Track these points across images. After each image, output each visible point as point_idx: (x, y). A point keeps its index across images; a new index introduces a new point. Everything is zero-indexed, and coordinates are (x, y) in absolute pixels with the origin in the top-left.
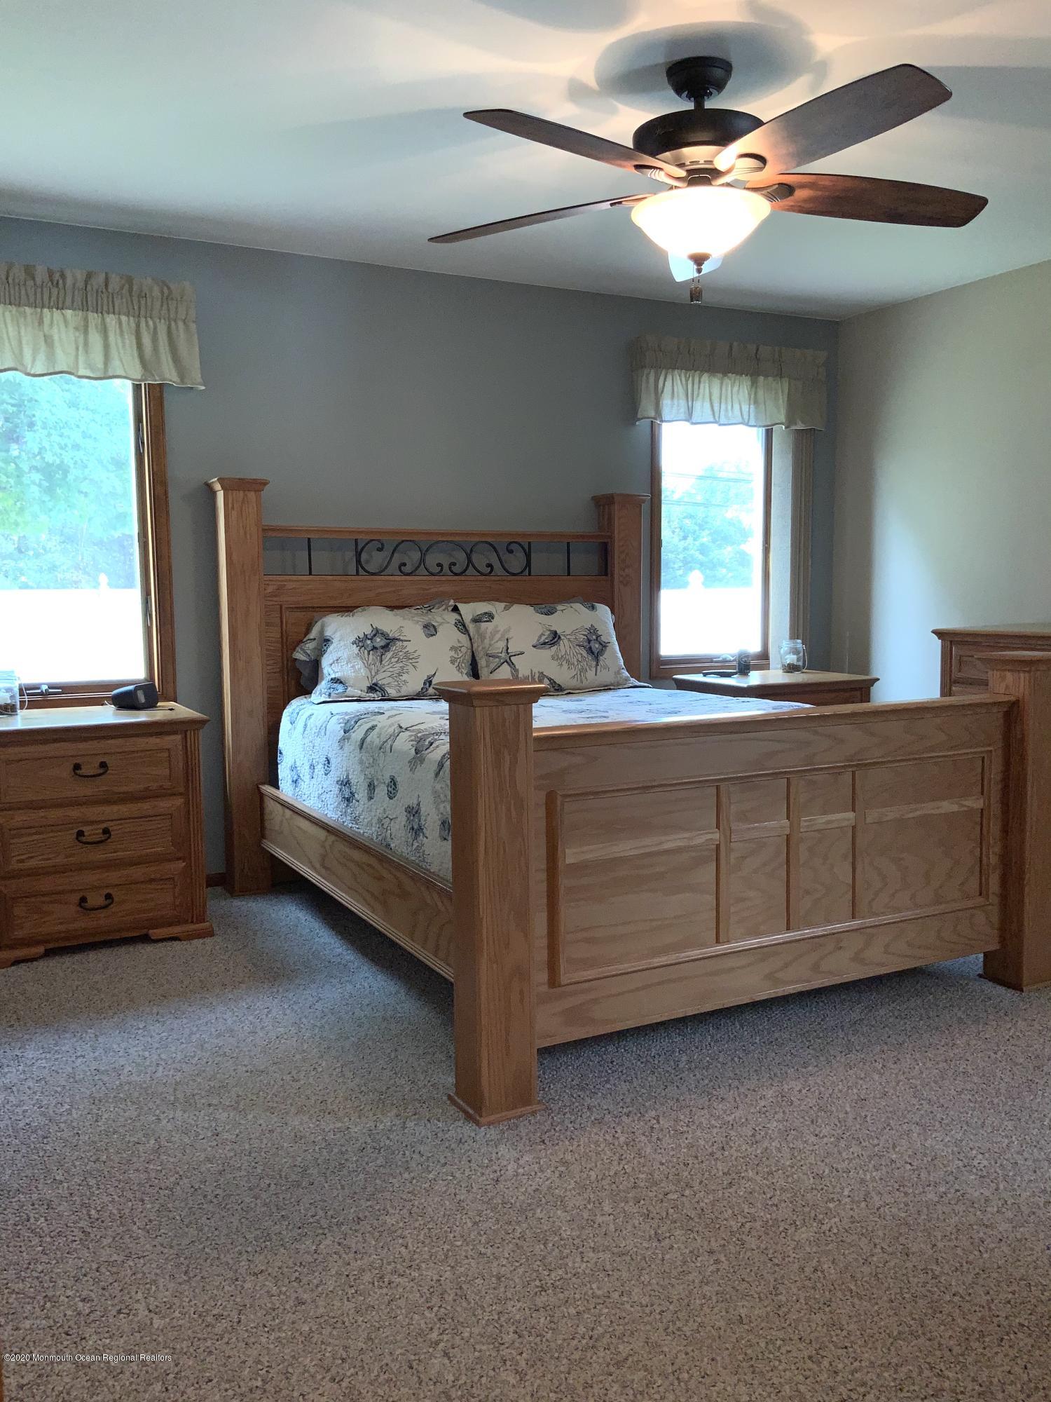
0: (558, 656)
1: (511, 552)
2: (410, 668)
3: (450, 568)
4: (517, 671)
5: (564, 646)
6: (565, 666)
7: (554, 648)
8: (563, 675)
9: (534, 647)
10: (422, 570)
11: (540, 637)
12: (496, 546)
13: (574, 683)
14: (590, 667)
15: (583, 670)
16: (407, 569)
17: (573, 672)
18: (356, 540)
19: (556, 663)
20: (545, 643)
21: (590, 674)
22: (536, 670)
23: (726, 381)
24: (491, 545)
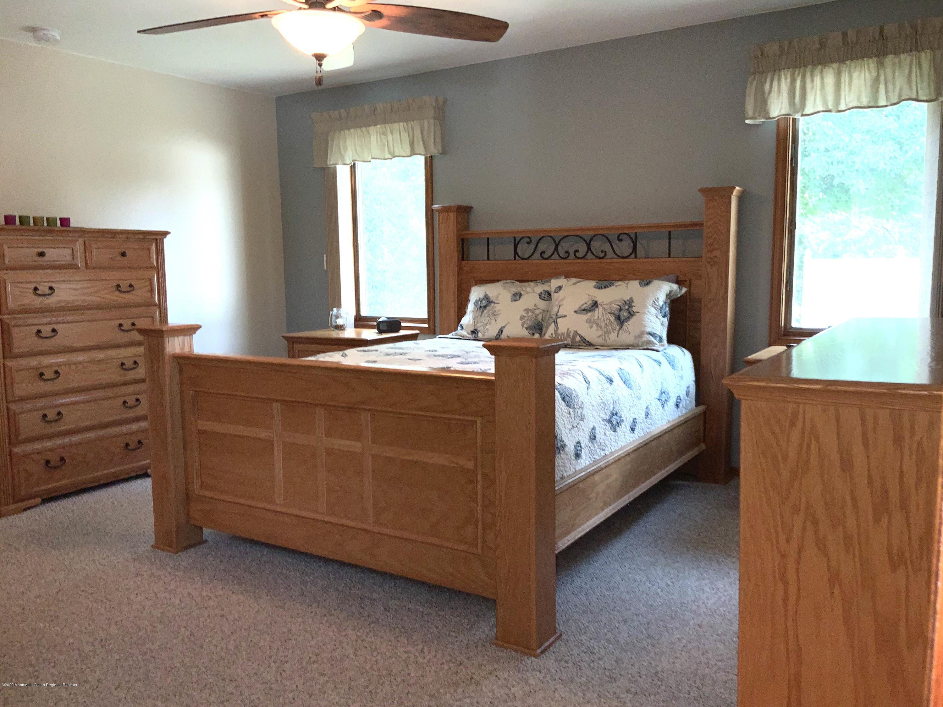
0: (590, 320)
1: (620, 240)
2: (493, 321)
3: (575, 255)
4: (558, 328)
5: (599, 313)
6: (595, 327)
7: (589, 314)
8: (591, 334)
9: (575, 312)
10: (555, 256)
11: (583, 305)
12: (609, 237)
13: (600, 341)
14: (614, 330)
15: (608, 332)
16: (546, 256)
17: (600, 333)
18: (515, 238)
19: (588, 325)
20: (584, 310)
21: (613, 336)
22: (572, 329)
23: (844, 68)
24: (605, 236)
